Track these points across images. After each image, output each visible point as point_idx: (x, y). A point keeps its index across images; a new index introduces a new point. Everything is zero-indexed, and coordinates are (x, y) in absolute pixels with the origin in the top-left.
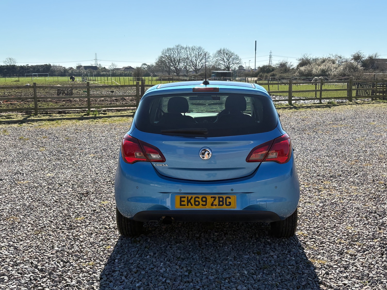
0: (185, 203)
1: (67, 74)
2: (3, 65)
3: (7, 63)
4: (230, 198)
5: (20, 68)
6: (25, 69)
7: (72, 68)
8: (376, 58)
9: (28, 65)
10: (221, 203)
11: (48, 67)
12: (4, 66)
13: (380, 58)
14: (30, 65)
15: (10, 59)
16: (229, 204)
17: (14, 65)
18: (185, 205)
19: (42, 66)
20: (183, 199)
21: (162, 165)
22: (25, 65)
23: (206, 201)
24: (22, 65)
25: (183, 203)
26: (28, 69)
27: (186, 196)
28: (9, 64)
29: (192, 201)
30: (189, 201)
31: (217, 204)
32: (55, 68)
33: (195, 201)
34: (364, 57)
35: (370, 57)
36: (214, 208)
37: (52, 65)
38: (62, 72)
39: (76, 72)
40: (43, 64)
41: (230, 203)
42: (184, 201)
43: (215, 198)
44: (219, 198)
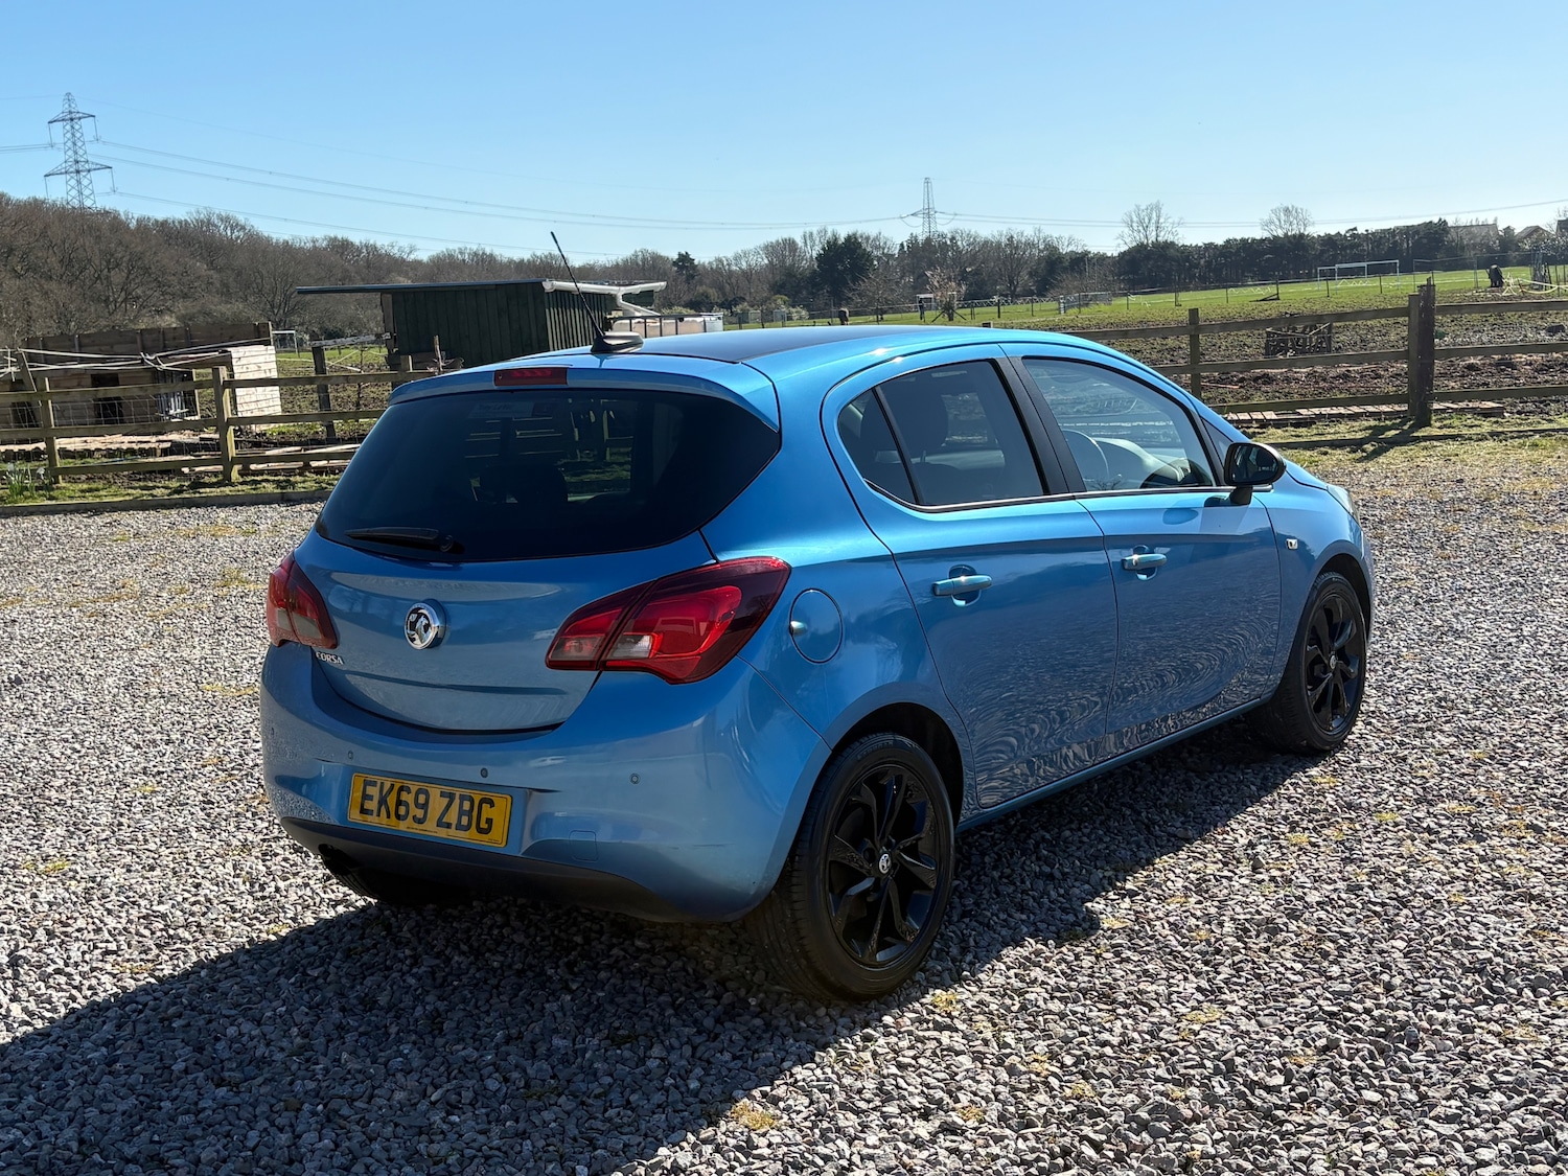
0: (372, 805)
1: (1513, 254)
2: (1258, 238)
3: (1273, 227)
4: (492, 804)
5: (1322, 245)
6: (1344, 248)
7: (1537, 229)
9: (1355, 229)
10: (465, 821)
11: (1436, 233)
12: (1262, 241)
14: (1361, 230)
15: (1287, 211)
16: (486, 826)
17: (1302, 236)
18: (371, 812)
19: (1408, 231)
20: (370, 790)
22: (1343, 233)
23: (425, 807)
24: (1333, 233)
25: (368, 805)
26: (1353, 246)
27: (379, 779)
28: (1280, 233)
29: (392, 801)
30: (383, 800)
31: (454, 822)
32: (1462, 233)
33: (399, 802)
36: (442, 833)
37: (1450, 223)
38: (1490, 249)
39: (1553, 248)
40: (1416, 222)
41: (489, 821)
42: (371, 798)
43: (451, 797)
44: (463, 798)
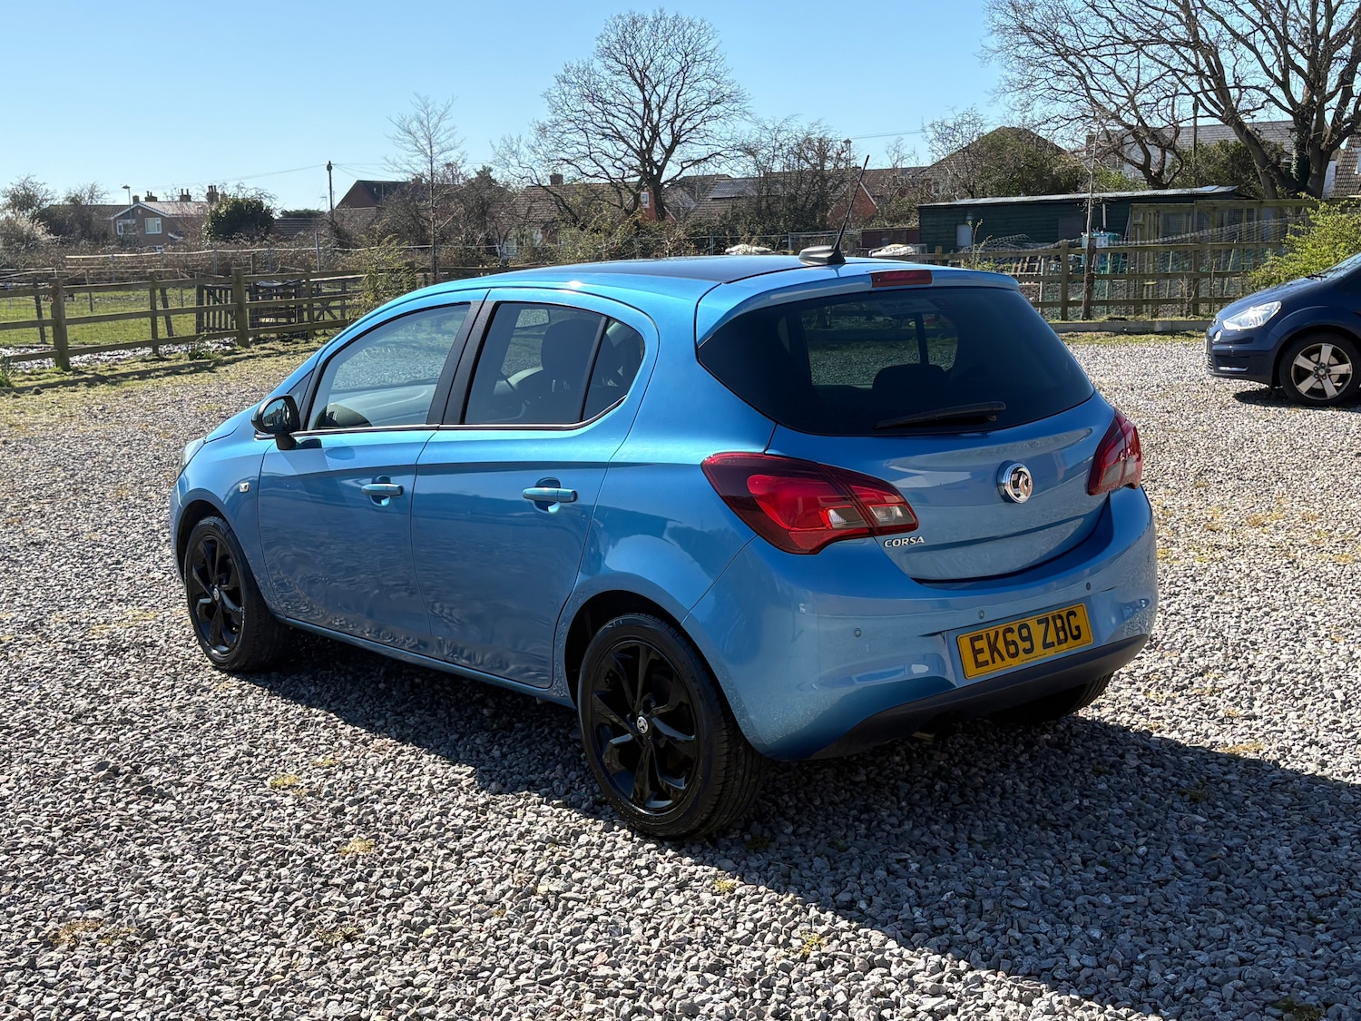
0: (985, 656)
4: (1075, 615)
8: (94, 203)
10: (1062, 635)
13: (109, 203)
16: (1078, 632)
18: (986, 663)
20: (978, 645)
21: (910, 542)
23: (1029, 638)
25: (981, 658)
27: (982, 632)
29: (1001, 645)
30: (993, 648)
31: (1055, 640)
33: (1007, 643)
34: (49, 197)
35: (73, 200)
36: (1051, 654)
41: (1079, 629)
42: (981, 651)
43: (1047, 621)
44: (1054, 619)
